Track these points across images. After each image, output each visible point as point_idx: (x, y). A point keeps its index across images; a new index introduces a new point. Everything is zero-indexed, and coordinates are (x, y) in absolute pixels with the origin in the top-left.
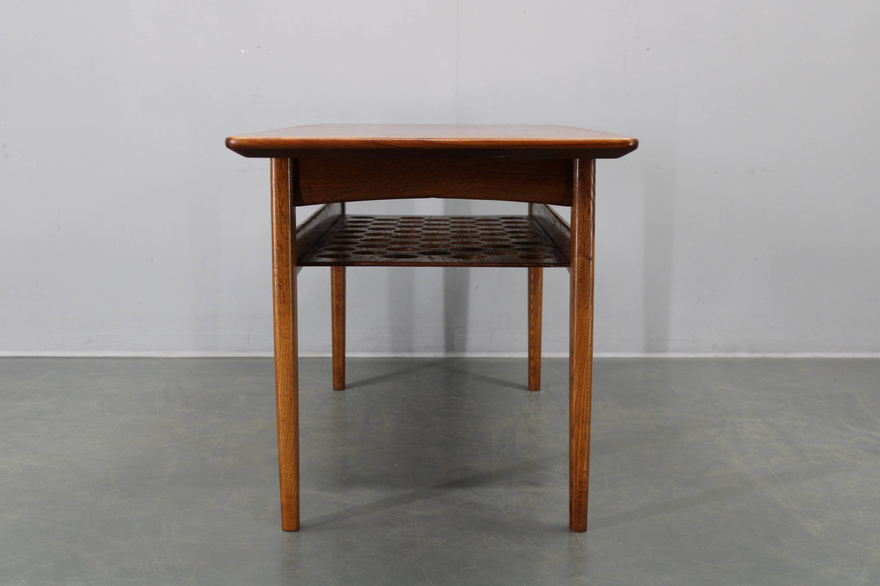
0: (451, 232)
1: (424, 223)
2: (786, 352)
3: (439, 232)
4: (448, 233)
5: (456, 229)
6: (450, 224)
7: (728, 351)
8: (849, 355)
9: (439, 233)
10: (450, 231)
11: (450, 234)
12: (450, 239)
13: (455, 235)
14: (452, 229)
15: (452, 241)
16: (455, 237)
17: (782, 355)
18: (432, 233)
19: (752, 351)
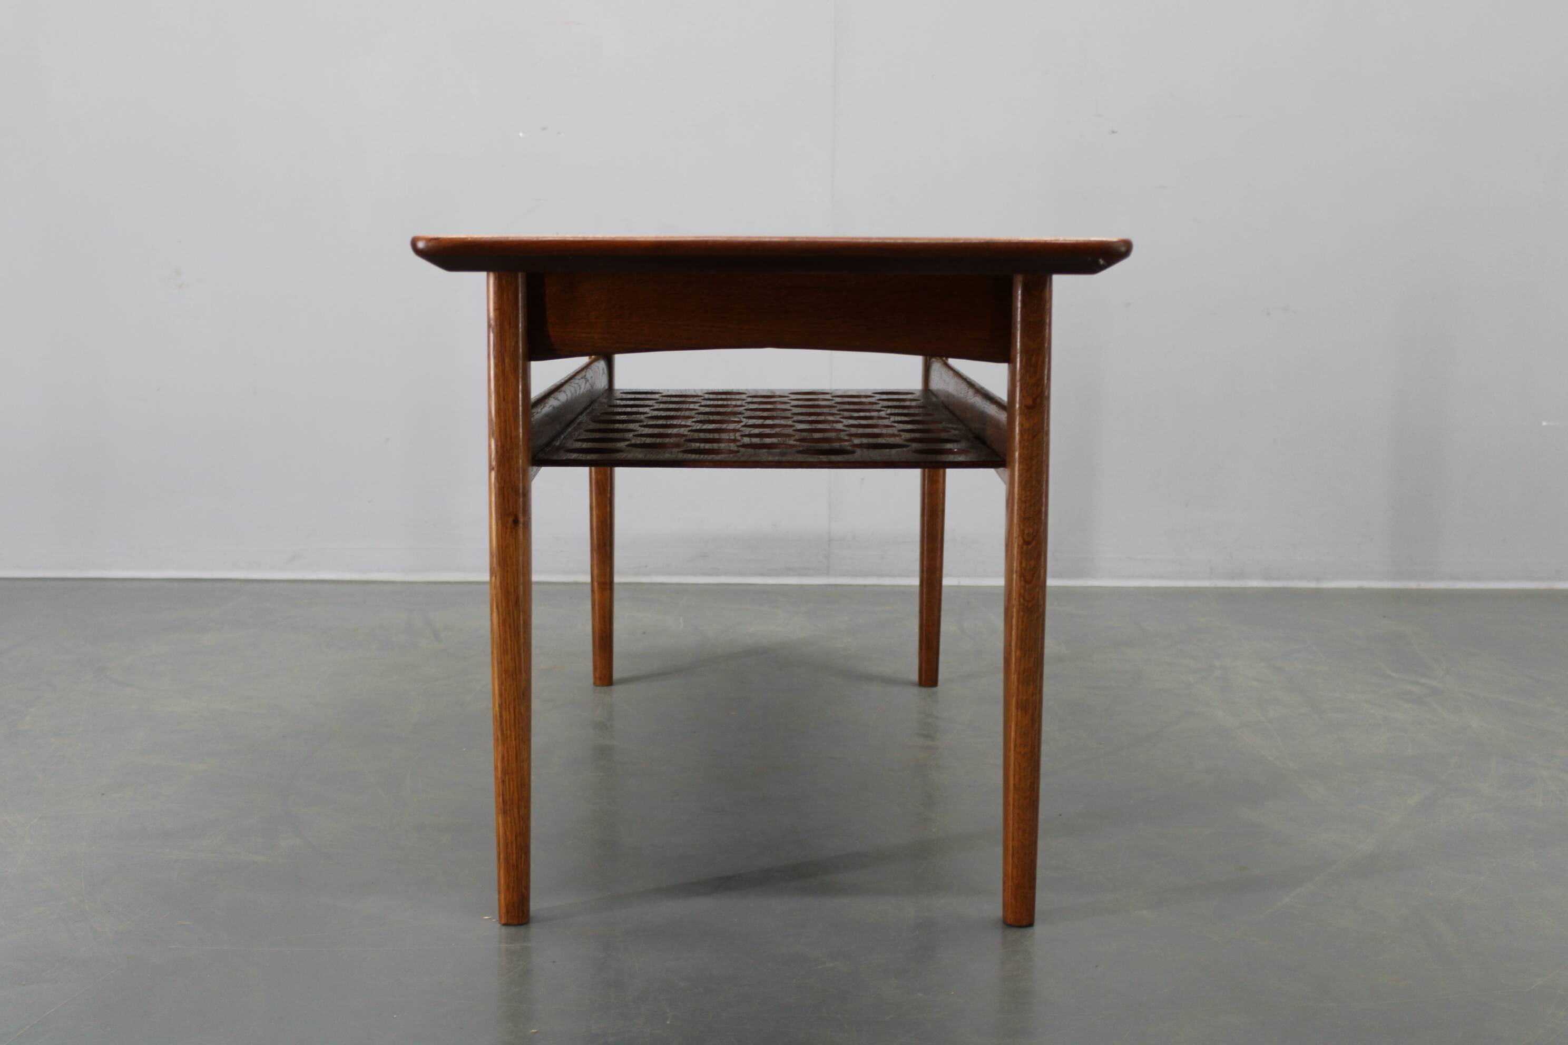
0: (741, 422)
1: (793, 438)
2: (1318, 579)
3: (763, 422)
4: (747, 420)
5: (732, 426)
6: (739, 438)
7: (1233, 578)
8: (1412, 585)
9: (763, 420)
10: (742, 424)
11: (744, 417)
12: (745, 411)
13: (735, 417)
14: (738, 426)
15: (742, 408)
16: (735, 414)
17: (1312, 585)
18: (775, 420)
19: (1268, 578)
